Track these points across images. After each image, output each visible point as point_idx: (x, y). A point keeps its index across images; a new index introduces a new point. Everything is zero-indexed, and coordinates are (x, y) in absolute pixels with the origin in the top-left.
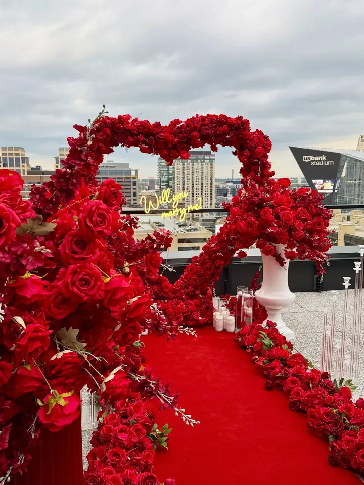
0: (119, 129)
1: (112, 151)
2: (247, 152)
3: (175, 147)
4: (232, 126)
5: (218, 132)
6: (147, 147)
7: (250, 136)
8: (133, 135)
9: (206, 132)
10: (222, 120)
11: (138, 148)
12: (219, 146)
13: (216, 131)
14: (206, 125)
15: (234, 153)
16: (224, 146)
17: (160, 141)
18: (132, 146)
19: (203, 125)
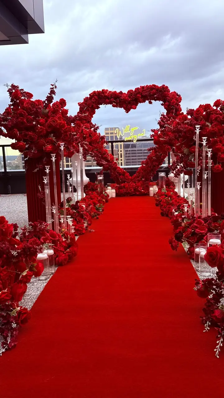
0: (102, 96)
1: (99, 107)
2: (167, 103)
3: (129, 103)
4: (158, 90)
5: (151, 94)
6: (115, 104)
7: (168, 95)
8: (108, 98)
9: (144, 94)
10: (154, 87)
11: (111, 105)
12: (153, 101)
13: (150, 93)
14: (145, 90)
15: (162, 105)
16: (155, 101)
17: (122, 100)
18: (108, 104)
19: (143, 90)
